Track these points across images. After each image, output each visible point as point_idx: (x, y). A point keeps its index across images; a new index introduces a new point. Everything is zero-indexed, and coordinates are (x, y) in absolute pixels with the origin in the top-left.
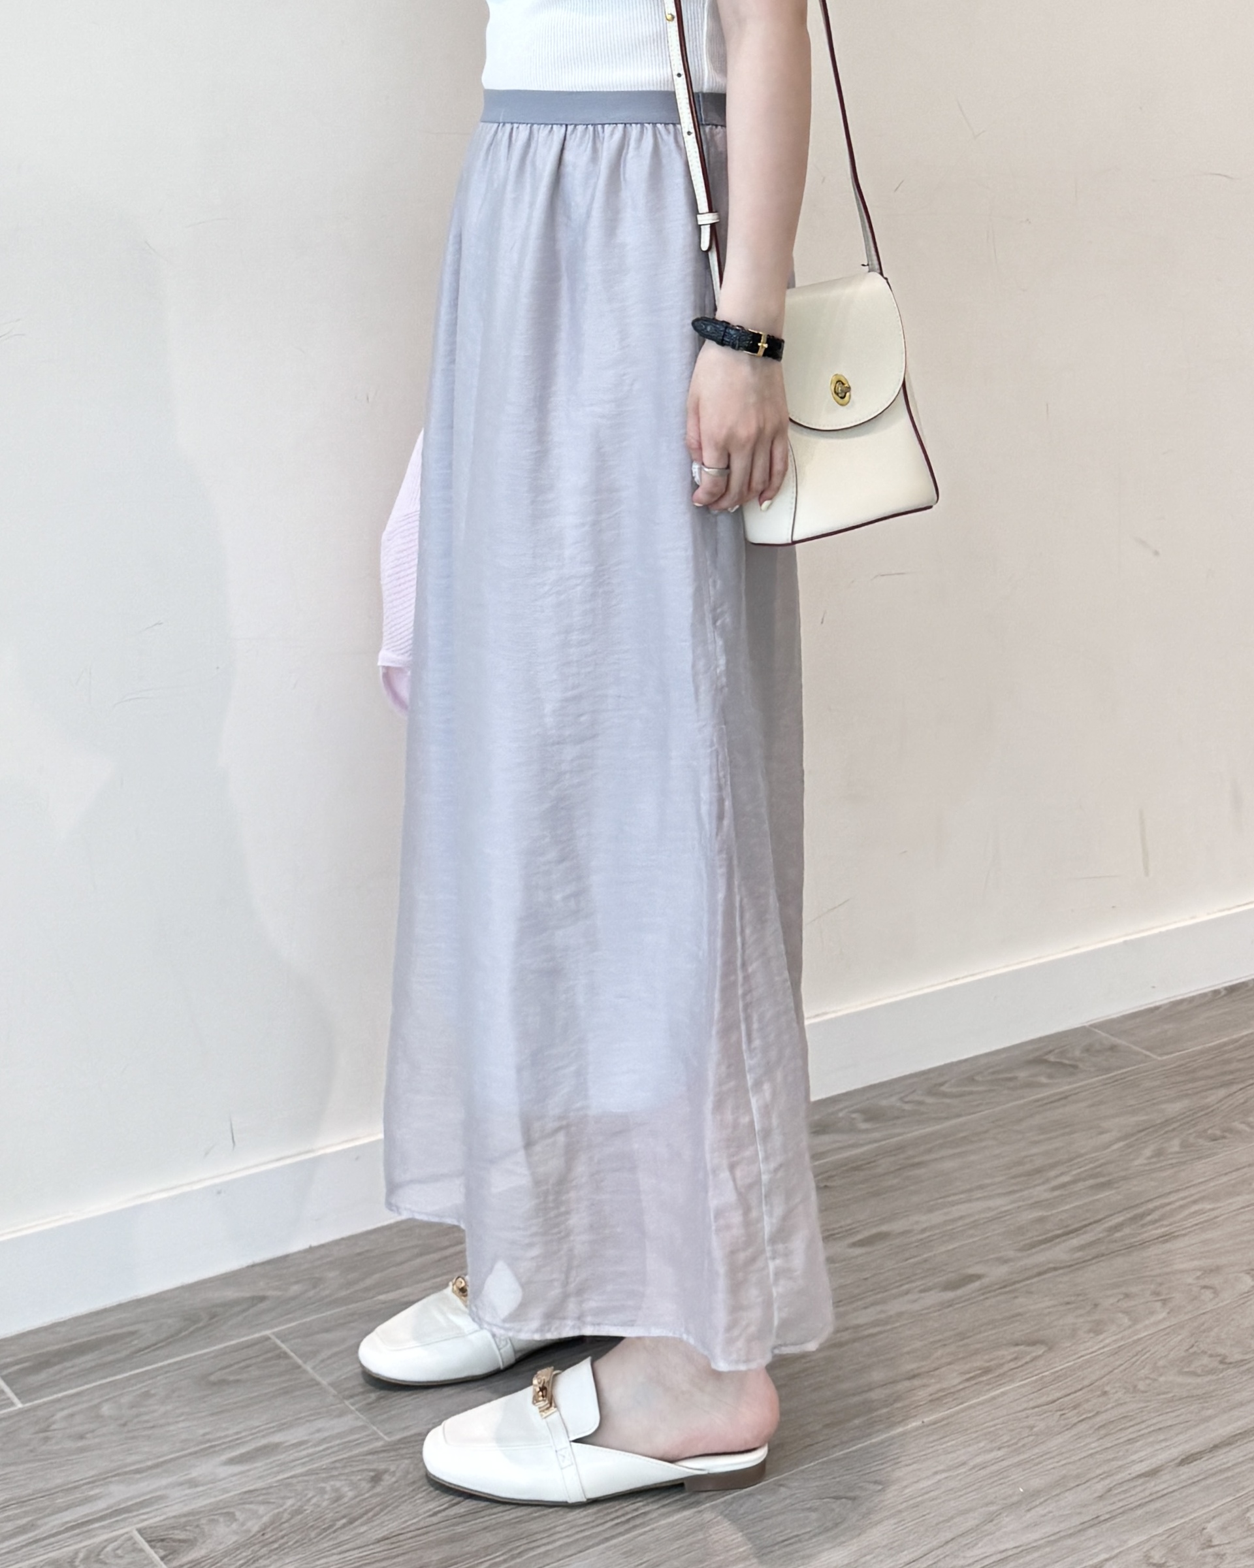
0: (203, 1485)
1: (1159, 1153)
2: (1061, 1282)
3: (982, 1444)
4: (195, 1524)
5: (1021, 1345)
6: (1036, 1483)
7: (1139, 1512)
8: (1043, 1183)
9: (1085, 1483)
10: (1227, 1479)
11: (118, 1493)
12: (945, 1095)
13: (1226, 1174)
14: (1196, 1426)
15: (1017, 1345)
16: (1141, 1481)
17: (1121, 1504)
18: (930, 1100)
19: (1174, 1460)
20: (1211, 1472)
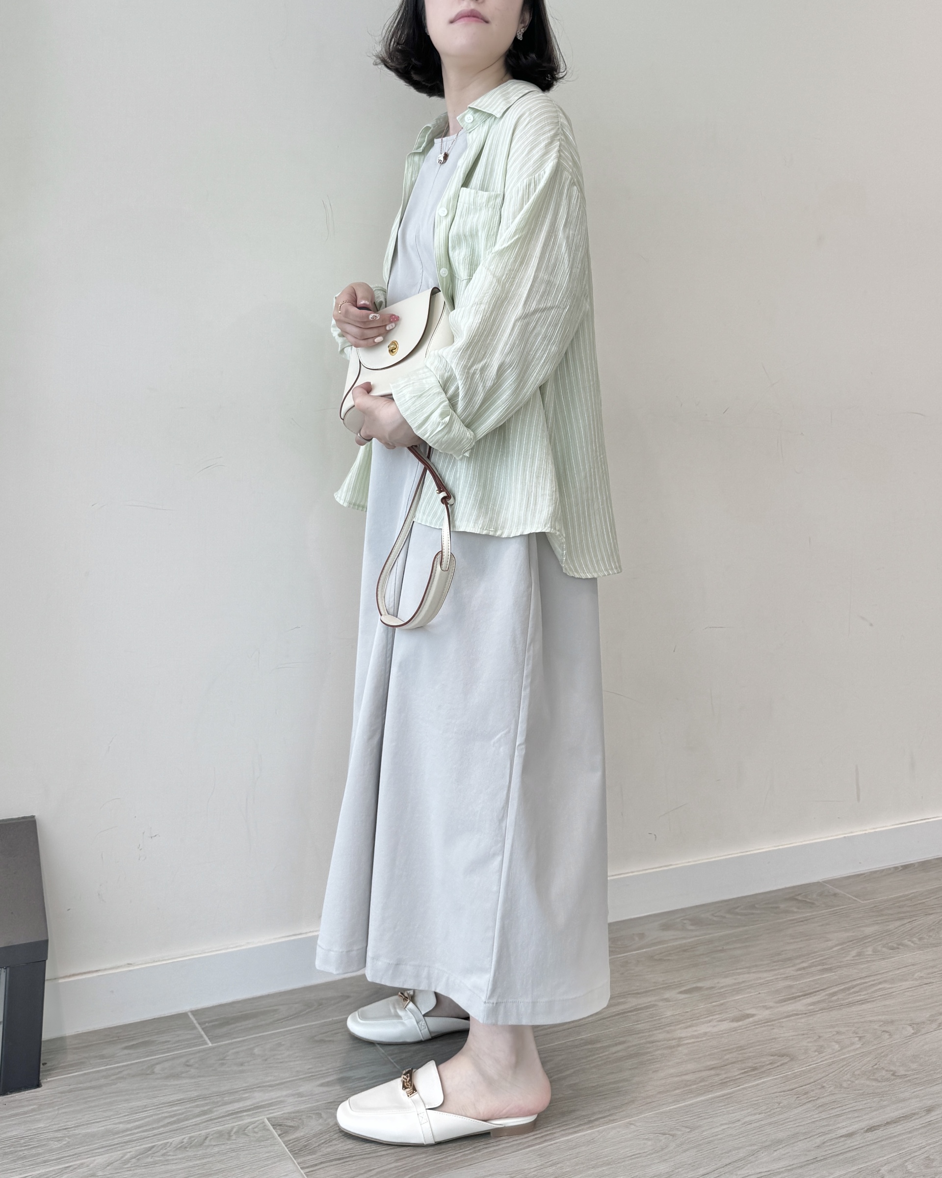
0: (305, 1097)
1: (859, 954)
2: (799, 1022)
3: (749, 1111)
4: (300, 1117)
5: (775, 1056)
6: (781, 1135)
7: (841, 1157)
8: (792, 966)
9: (809, 1138)
10: (895, 1142)
11: (259, 1097)
12: (737, 914)
13: (899, 969)
14: (875, 1110)
15: (772, 1055)
16: (843, 1139)
17: (830, 1152)
18: (728, 916)
19: (862, 1129)
20: (884, 1138)
